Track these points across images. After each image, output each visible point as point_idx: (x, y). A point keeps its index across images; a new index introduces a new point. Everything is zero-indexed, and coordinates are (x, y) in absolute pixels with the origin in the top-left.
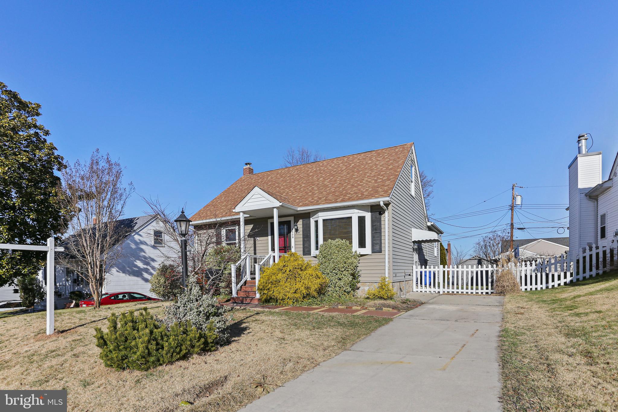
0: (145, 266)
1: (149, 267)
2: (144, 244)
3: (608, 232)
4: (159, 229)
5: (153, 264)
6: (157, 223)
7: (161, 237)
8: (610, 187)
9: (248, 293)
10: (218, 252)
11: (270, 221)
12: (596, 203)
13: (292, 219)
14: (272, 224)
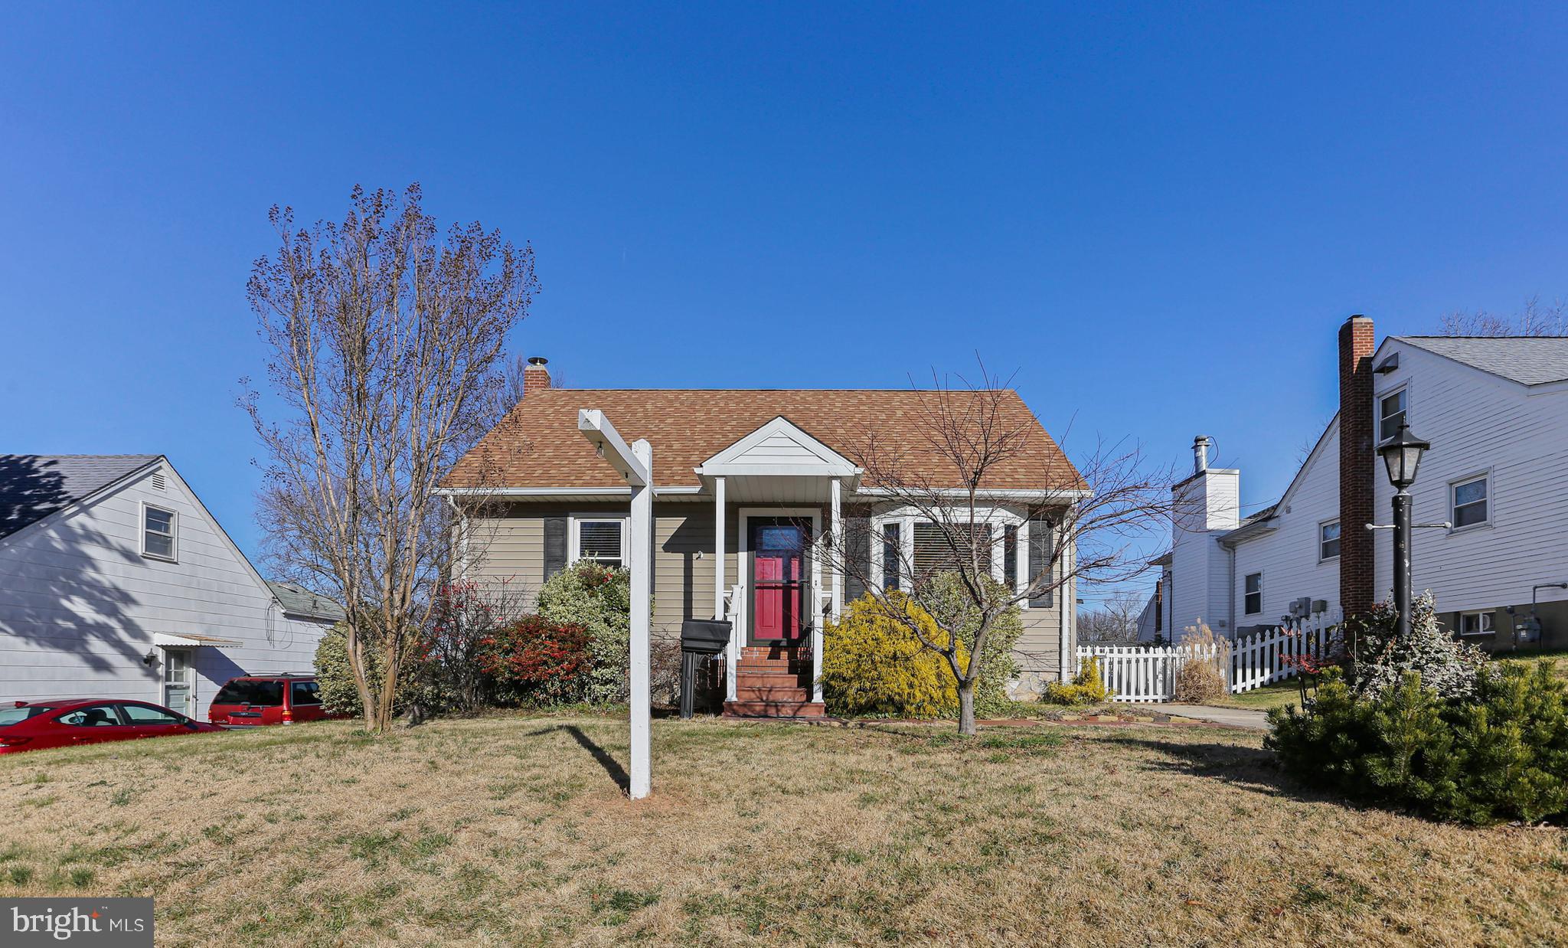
0: (102, 619)
1: (113, 623)
2: (98, 542)
3: (1265, 603)
4: (161, 503)
5: (130, 612)
6: (159, 484)
7: (167, 529)
8: (1275, 529)
9: (770, 691)
10: (590, 582)
11: (744, 514)
12: (1232, 554)
13: (816, 514)
14: (753, 522)
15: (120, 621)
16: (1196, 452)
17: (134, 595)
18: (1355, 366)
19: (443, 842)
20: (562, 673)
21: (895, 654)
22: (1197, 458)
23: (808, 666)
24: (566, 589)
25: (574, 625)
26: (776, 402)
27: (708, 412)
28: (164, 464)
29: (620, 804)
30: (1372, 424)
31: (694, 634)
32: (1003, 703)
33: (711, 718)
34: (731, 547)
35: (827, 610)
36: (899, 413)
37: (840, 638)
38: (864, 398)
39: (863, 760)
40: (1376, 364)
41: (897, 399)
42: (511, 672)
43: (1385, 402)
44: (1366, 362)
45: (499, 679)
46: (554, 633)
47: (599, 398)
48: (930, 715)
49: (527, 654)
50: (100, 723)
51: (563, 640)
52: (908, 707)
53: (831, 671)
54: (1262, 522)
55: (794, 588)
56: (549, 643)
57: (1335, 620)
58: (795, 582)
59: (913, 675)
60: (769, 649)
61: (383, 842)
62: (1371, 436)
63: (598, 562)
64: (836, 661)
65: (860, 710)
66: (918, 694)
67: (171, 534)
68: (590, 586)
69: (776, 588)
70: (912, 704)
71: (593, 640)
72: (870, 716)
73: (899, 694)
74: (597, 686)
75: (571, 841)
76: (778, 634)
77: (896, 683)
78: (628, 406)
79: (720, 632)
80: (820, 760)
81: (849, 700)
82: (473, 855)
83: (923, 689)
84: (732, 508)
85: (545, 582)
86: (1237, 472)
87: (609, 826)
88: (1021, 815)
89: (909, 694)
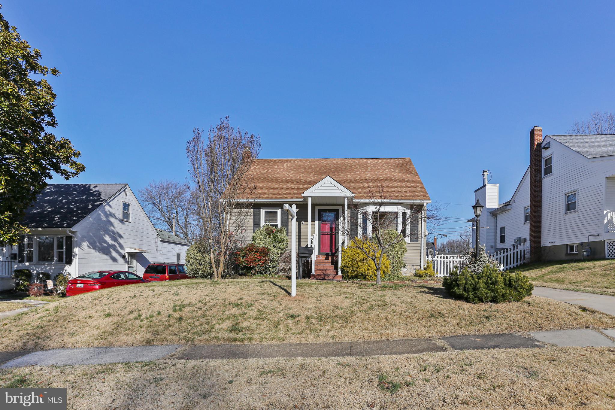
0: (113, 243)
1: (116, 244)
2: (113, 217)
3: (507, 238)
4: (127, 201)
5: (120, 240)
6: (126, 194)
7: (128, 211)
8: (510, 209)
9: (326, 271)
10: (269, 233)
11: (317, 208)
12: (496, 218)
13: (340, 208)
14: (320, 211)
15: (118, 243)
16: (483, 176)
17: (122, 235)
18: (535, 146)
19: (252, 305)
20: (260, 264)
21: (363, 259)
22: (483, 179)
23: (337, 262)
24: (261, 235)
25: (264, 247)
26: (327, 163)
27: (305, 169)
28: (127, 187)
29: (289, 298)
30: (541, 169)
31: (302, 251)
32: (400, 276)
33: (307, 279)
34: (313, 220)
35: (343, 243)
36: (369, 168)
37: (347, 253)
38: (357, 162)
39: (349, 290)
40: (543, 145)
41: (369, 162)
42: (245, 263)
43: (546, 161)
44: (539, 144)
45: (241, 266)
46: (258, 250)
47: (268, 162)
48: (374, 280)
49: (250, 257)
50: (120, 279)
51: (261, 253)
52: (367, 277)
53: (344, 264)
54: (506, 207)
55: (333, 234)
56: (256, 253)
57: (527, 246)
58: (334, 232)
59: (369, 266)
60: (325, 256)
61: (239, 305)
62: (541, 174)
63: (271, 225)
64: (345, 261)
65: (353, 277)
66: (370, 273)
67: (129, 212)
68: (268, 234)
69: (327, 234)
70: (369, 276)
71: (270, 253)
72: (356, 280)
73: (364, 272)
74: (270, 268)
75: (280, 305)
76: (328, 251)
77: (364, 268)
78: (278, 166)
79: (310, 251)
80: (337, 290)
81: (349, 274)
82: (259, 307)
83: (372, 271)
84: (313, 206)
85: (253, 232)
86: (498, 185)
87: (288, 302)
88: (380, 301)
89: (368, 272)
